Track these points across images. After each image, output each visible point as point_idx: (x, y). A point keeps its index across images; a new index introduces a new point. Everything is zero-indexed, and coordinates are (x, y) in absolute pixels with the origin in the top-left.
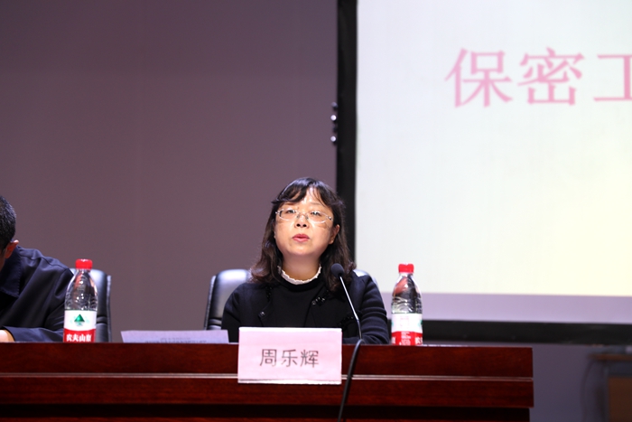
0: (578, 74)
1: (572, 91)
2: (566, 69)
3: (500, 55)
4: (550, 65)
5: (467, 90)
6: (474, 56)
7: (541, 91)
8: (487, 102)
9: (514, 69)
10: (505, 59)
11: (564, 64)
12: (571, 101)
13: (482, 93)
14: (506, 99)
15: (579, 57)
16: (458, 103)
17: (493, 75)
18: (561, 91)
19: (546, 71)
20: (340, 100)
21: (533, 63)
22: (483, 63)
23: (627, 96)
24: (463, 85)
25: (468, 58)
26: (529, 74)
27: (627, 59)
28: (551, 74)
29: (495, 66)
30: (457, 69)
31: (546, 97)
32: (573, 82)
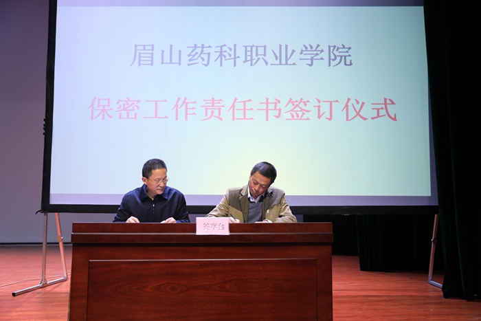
0: (138, 108)
1: (136, 114)
2: (134, 105)
3: (109, 100)
4: (128, 104)
5: (96, 113)
6: (99, 100)
7: (124, 114)
8: (103, 119)
9: (114, 105)
10: (111, 101)
11: (133, 104)
12: (135, 118)
13: (102, 114)
14: (111, 117)
15: (139, 101)
16: (92, 119)
17: (106, 108)
18: (132, 114)
19: (126, 106)
20: (46, 117)
21: (121, 103)
22: (102, 103)
23: (156, 117)
24: (94, 111)
25: (96, 100)
26: (119, 108)
27: (156, 102)
28: (128, 108)
29: (107, 104)
30: (92, 105)
31: (126, 117)
32: (136, 111)
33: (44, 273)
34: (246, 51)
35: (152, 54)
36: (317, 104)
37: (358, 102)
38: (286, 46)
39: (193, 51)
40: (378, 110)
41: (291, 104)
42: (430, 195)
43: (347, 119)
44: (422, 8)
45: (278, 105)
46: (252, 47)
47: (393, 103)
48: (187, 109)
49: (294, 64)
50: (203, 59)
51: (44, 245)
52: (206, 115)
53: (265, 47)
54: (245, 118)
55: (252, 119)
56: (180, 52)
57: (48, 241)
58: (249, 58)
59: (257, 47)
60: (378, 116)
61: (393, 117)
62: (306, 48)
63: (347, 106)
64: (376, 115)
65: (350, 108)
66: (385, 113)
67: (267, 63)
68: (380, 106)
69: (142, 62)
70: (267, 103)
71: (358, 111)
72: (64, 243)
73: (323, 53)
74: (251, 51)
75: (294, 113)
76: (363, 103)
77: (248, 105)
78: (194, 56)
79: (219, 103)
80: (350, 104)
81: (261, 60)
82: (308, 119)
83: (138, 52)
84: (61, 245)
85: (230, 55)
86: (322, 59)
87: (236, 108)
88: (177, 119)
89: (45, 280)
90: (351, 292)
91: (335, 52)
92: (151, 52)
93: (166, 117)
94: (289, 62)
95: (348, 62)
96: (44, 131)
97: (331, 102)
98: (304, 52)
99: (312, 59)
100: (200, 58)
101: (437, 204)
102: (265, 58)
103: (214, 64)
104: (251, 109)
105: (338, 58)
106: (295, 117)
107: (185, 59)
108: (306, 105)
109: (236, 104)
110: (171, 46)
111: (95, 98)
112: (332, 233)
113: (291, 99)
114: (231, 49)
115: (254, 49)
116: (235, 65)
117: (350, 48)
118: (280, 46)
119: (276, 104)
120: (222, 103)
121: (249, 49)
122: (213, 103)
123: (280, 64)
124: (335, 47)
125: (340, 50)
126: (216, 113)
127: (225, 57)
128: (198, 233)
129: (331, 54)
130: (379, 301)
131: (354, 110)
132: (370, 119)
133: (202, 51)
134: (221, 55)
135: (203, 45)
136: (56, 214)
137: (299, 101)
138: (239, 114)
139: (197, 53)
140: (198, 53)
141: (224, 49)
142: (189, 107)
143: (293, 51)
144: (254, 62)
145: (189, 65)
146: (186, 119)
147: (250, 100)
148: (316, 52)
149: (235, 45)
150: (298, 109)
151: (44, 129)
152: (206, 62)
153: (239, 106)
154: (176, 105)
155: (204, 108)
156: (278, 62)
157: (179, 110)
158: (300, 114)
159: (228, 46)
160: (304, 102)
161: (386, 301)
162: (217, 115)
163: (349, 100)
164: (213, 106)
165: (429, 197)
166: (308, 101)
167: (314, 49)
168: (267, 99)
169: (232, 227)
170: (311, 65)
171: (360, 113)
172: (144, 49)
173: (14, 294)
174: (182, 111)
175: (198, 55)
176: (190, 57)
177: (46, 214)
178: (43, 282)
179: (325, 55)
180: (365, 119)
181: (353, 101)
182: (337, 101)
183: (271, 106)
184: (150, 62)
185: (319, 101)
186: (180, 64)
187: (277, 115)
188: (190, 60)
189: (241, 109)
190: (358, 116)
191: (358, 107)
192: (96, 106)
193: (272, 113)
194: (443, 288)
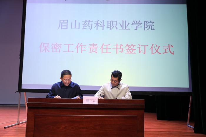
0: (61, 47)
1: (60, 50)
2: (59, 46)
3: (48, 44)
4: (56, 46)
5: (42, 49)
6: (44, 44)
7: (55, 50)
8: (45, 52)
9: (50, 46)
11: (59, 45)
12: (59, 52)
13: (45, 50)
14: (49, 51)
15: (61, 44)
16: (41, 52)
17: (47, 47)
18: (58, 50)
19: (55, 47)
20: (21, 51)
21: (53, 45)
22: (45, 45)
23: (68, 51)
25: (43, 44)
26: (53, 47)
27: (69, 45)
28: (56, 47)
30: (41, 46)
31: (55, 51)
32: (60, 48)
33: (18, 118)
35: (67, 24)
36: (139, 47)
37: (157, 46)
38: (126, 21)
39: (85, 23)
41: (127, 46)
42: (188, 87)
43: (152, 53)
44: (186, 5)
45: (122, 47)
46: (110, 21)
47: (172, 47)
48: (82, 48)
49: (129, 29)
50: (89, 27)
51: (19, 106)
52: (90, 51)
53: (116, 21)
54: (107, 52)
55: (110, 53)
56: (79, 23)
57: (21, 104)
58: (109, 26)
59: (113, 21)
60: (166, 52)
61: (172, 53)
62: (134, 22)
63: (152, 48)
65: (153, 48)
66: (169, 51)
67: (117, 29)
68: (166, 48)
69: (63, 28)
70: (117, 46)
71: (157, 50)
73: (142, 24)
74: (110, 23)
75: (129, 51)
76: (159, 47)
77: (109, 47)
78: (85, 25)
79: (96, 46)
80: (153, 47)
81: (115, 27)
82: (135, 53)
83: (61, 23)
84: (26, 106)
85: (101, 25)
86: (141, 27)
87: (103, 48)
88: (77, 52)
89: (19, 121)
90: (153, 129)
91: (147, 24)
92: (66, 23)
93: (73, 52)
94: (127, 28)
95: (153, 29)
96: (20, 57)
97: (145, 46)
98: (133, 24)
99: (137, 27)
100: (88, 26)
101: (192, 91)
102: (116, 26)
103: (94, 29)
104: (110, 48)
105: (148, 27)
106: (129, 52)
107: (81, 26)
108: (134, 47)
109: (103, 46)
110: (75, 21)
111: (42, 43)
112: (144, 104)
113: (127, 44)
114: (101, 22)
115: (112, 22)
116: (103, 29)
117: (153, 22)
118: (123, 21)
119: (121, 46)
120: (97, 46)
121: (109, 22)
122: (93, 46)
123: (123, 29)
124: (147, 22)
125: (149, 23)
127: (99, 26)
128: (84, 104)
129: (145, 25)
130: (165, 134)
131: (155, 49)
132: (162, 54)
133: (89, 23)
134: (97, 25)
135: (89, 20)
136: (25, 93)
137: (131, 45)
138: (104, 51)
140: (87, 24)
141: (98, 22)
142: (82, 47)
143: (129, 23)
144: (111, 28)
145: (83, 29)
146: (81, 52)
147: (109, 45)
148: (138, 24)
149: (103, 21)
150: (130, 49)
151: (20, 56)
152: (90, 28)
153: (105, 47)
154: (77, 47)
155: (89, 48)
156: (122, 28)
157: (78, 48)
158: (131, 51)
159: (100, 21)
160: (133, 46)
161: (168, 134)
162: (95, 51)
163: (153, 45)
164: (93, 47)
166: (135, 45)
167: (138, 23)
168: (117, 44)
169: (99, 101)
170: (136, 30)
171: (158, 51)
172: (64, 22)
173: (5, 128)
174: (80, 49)
175: (87, 25)
176: (84, 26)
177: (20, 93)
178: (18, 123)
179: (143, 25)
180: (160, 53)
181: (154, 46)
182: (148, 45)
183: (119, 47)
184: (66, 28)
185: (140, 45)
186: (79, 28)
188: (83, 27)
189: (105, 48)
190: (157, 52)
191: (157, 48)
192: (42, 46)
193: (119, 50)
194: (194, 129)
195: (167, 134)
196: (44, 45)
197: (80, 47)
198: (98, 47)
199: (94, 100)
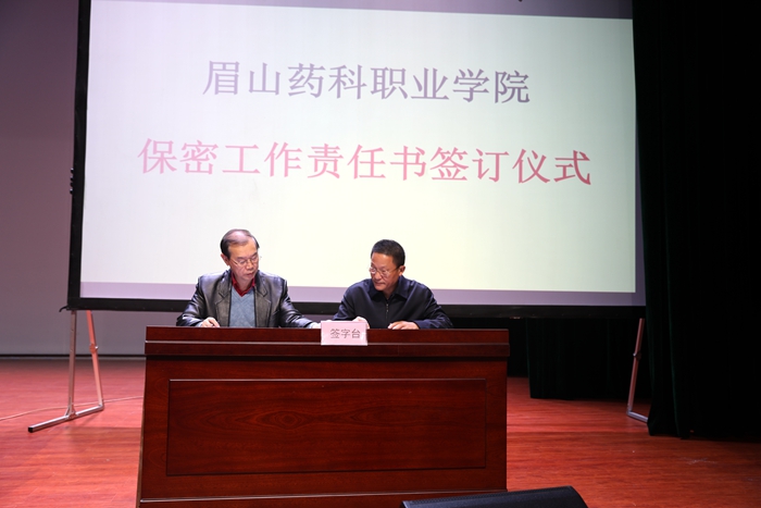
0: (214, 156)
1: (211, 166)
2: (208, 153)
3: (170, 143)
5: (151, 163)
6: (155, 143)
7: (193, 165)
8: (162, 171)
9: (178, 152)
10: (173, 145)
11: (207, 150)
12: (210, 172)
13: (159, 165)
14: (173, 169)
15: (215, 147)
16: (145, 171)
17: (166, 155)
18: (205, 166)
19: (196, 154)
20: (74, 167)
21: (189, 149)
22: (160, 147)
23: (241, 170)
24: (148, 160)
25: (151, 144)
26: (186, 155)
27: (242, 148)
28: (199, 155)
29: (167, 149)
30: (145, 151)
31: (196, 169)
32: (211, 160)
33: (71, 399)
34: (376, 76)
35: (236, 76)
36: (478, 157)
37: (536, 156)
38: (435, 71)
39: (297, 73)
40: (565, 167)
41: (439, 156)
42: (634, 291)
43: (521, 181)
44: (630, 22)
45: (421, 156)
46: (384, 70)
47: (586, 158)
48: (287, 159)
49: (446, 98)
50: (312, 87)
51: (71, 359)
52: (316, 170)
53: (403, 71)
54: (372, 175)
55: (383, 176)
56: (278, 74)
57: (78, 352)
58: (379, 87)
59: (392, 71)
60: (565, 177)
61: (585, 178)
62: (463, 74)
63: (520, 161)
64: (561, 176)
65: (525, 164)
66: (575, 173)
67: (405, 96)
68: (567, 163)
69: (220, 89)
70: (405, 154)
71: (536, 168)
72: (99, 356)
73: (487, 82)
74: (383, 77)
75: (444, 170)
76: (544, 158)
77: (378, 156)
78: (299, 81)
79: (335, 152)
80: (524, 158)
81: (397, 91)
82: (464, 178)
83: (214, 72)
84: (95, 358)
85: (352, 82)
86: (486, 91)
87: (360, 159)
88: (272, 174)
89: (73, 409)
91: (505, 81)
92: (234, 73)
93: (256, 171)
94: (438, 95)
95: (523, 98)
96: (71, 189)
97: (497, 155)
98: (460, 81)
99: (471, 91)
100: (307, 85)
101: (644, 304)
102: (403, 87)
103: (328, 94)
104: (382, 162)
105: (510, 91)
106: (446, 176)
107: (285, 85)
108: (461, 158)
109: (360, 154)
110: (265, 65)
112: (508, 344)
113: (440, 149)
114: (353, 73)
115: (388, 73)
116: (359, 97)
117: (526, 77)
118: (426, 70)
119: (418, 155)
120: (339, 153)
121: (380, 73)
122: (326, 152)
123: (425, 97)
124: (504, 74)
125: (512, 79)
126: (330, 167)
127: (344, 84)
128: (323, 344)
129: (500, 84)
130: (561, 440)
131: (530, 168)
132: (552, 181)
133: (311, 74)
134: (338, 81)
135: (312, 66)
136: (88, 312)
137: (451, 152)
138: (364, 169)
139: (302, 77)
140: (304, 77)
141: (343, 72)
142: (290, 157)
143: (445, 79)
144: (387, 92)
145: (290, 94)
146: (286, 175)
147: (380, 149)
148: (477, 82)
149: (360, 67)
150: (450, 164)
151: (72, 185)
152: (316, 91)
153: (364, 157)
154: (272, 154)
155: (313, 159)
156: (422, 94)
157: (276, 161)
158: (453, 171)
159: (349, 67)
160: (459, 154)
161: (570, 439)
162: (332, 170)
163: (523, 152)
164: (326, 156)
165: (632, 293)
166: (465, 153)
167: (475, 76)
168: (406, 148)
170: (470, 100)
171: (539, 172)
172: (224, 69)
173: (31, 430)
174: (280, 163)
175: (304, 80)
176: (294, 83)
177: (74, 312)
178: (71, 413)
179: (490, 86)
180: (546, 180)
181: (528, 154)
182: (506, 153)
183: (411, 159)
184: (232, 89)
185: (481, 153)
186: (277, 92)
187: (420, 171)
188: (292, 87)
189: (367, 162)
190: (536, 177)
191: (536, 163)
192: (150, 152)
193: (412, 169)
194: (649, 422)
195: (567, 439)
196: (158, 149)
197: (281, 155)
198: (341, 157)
199: (356, 334)
